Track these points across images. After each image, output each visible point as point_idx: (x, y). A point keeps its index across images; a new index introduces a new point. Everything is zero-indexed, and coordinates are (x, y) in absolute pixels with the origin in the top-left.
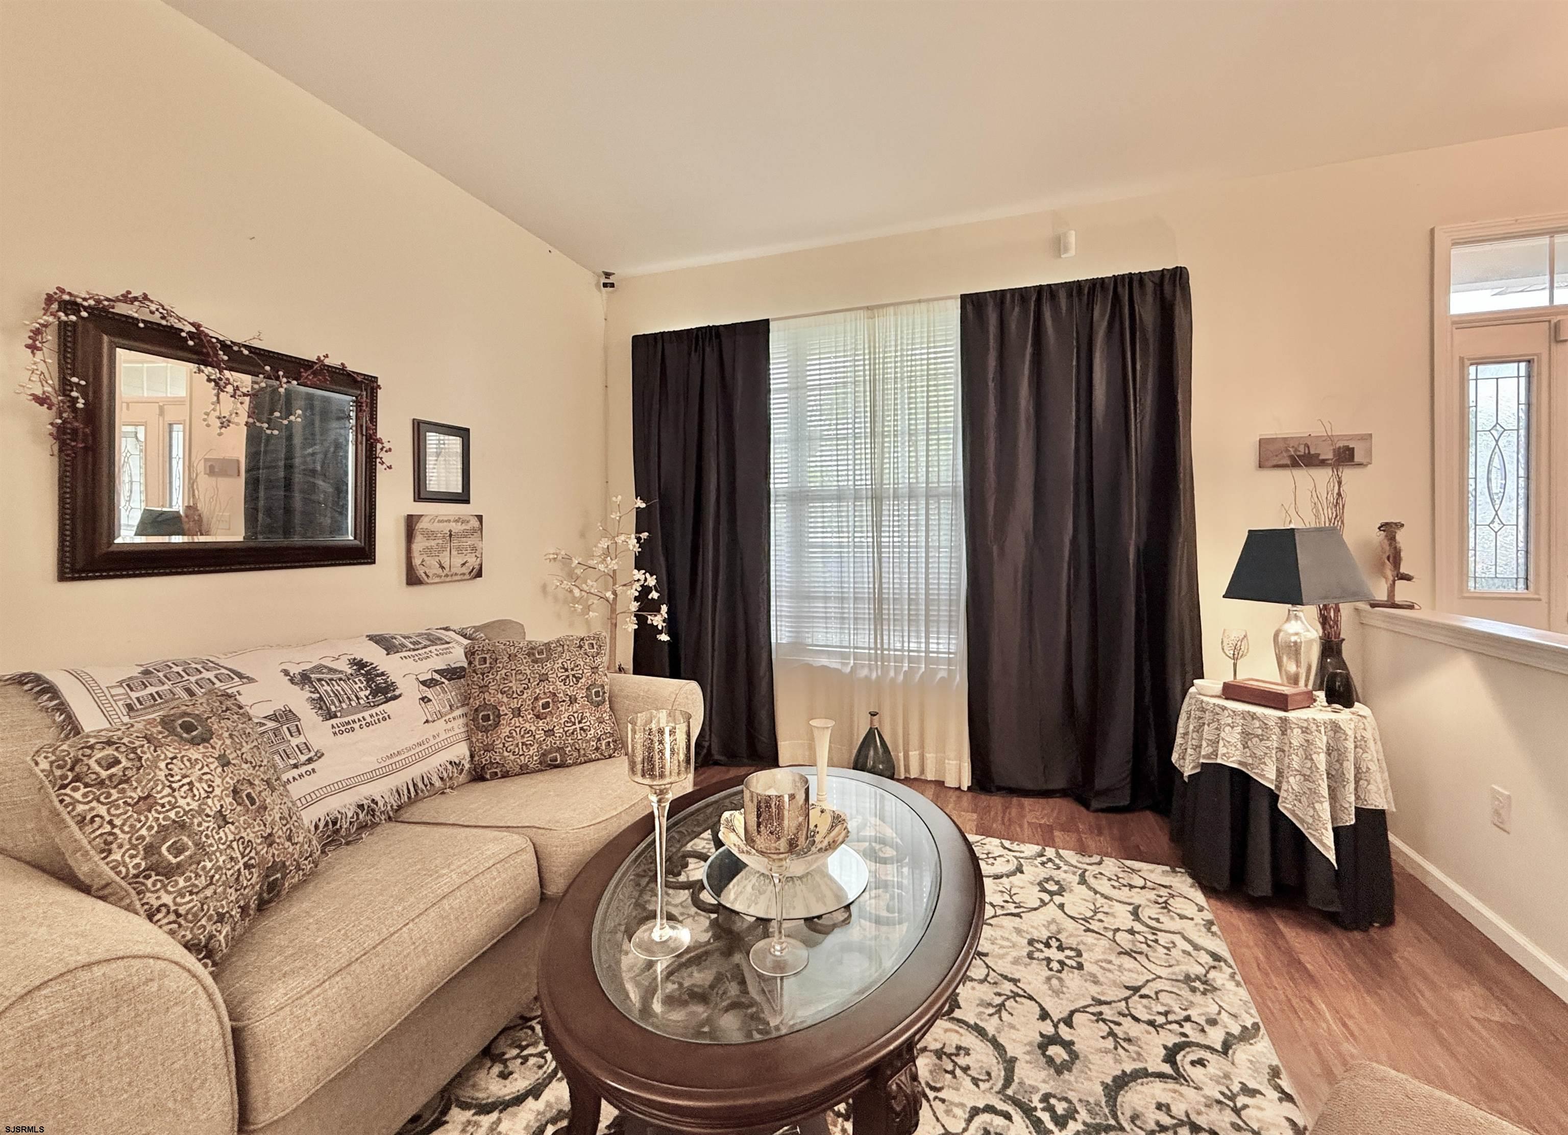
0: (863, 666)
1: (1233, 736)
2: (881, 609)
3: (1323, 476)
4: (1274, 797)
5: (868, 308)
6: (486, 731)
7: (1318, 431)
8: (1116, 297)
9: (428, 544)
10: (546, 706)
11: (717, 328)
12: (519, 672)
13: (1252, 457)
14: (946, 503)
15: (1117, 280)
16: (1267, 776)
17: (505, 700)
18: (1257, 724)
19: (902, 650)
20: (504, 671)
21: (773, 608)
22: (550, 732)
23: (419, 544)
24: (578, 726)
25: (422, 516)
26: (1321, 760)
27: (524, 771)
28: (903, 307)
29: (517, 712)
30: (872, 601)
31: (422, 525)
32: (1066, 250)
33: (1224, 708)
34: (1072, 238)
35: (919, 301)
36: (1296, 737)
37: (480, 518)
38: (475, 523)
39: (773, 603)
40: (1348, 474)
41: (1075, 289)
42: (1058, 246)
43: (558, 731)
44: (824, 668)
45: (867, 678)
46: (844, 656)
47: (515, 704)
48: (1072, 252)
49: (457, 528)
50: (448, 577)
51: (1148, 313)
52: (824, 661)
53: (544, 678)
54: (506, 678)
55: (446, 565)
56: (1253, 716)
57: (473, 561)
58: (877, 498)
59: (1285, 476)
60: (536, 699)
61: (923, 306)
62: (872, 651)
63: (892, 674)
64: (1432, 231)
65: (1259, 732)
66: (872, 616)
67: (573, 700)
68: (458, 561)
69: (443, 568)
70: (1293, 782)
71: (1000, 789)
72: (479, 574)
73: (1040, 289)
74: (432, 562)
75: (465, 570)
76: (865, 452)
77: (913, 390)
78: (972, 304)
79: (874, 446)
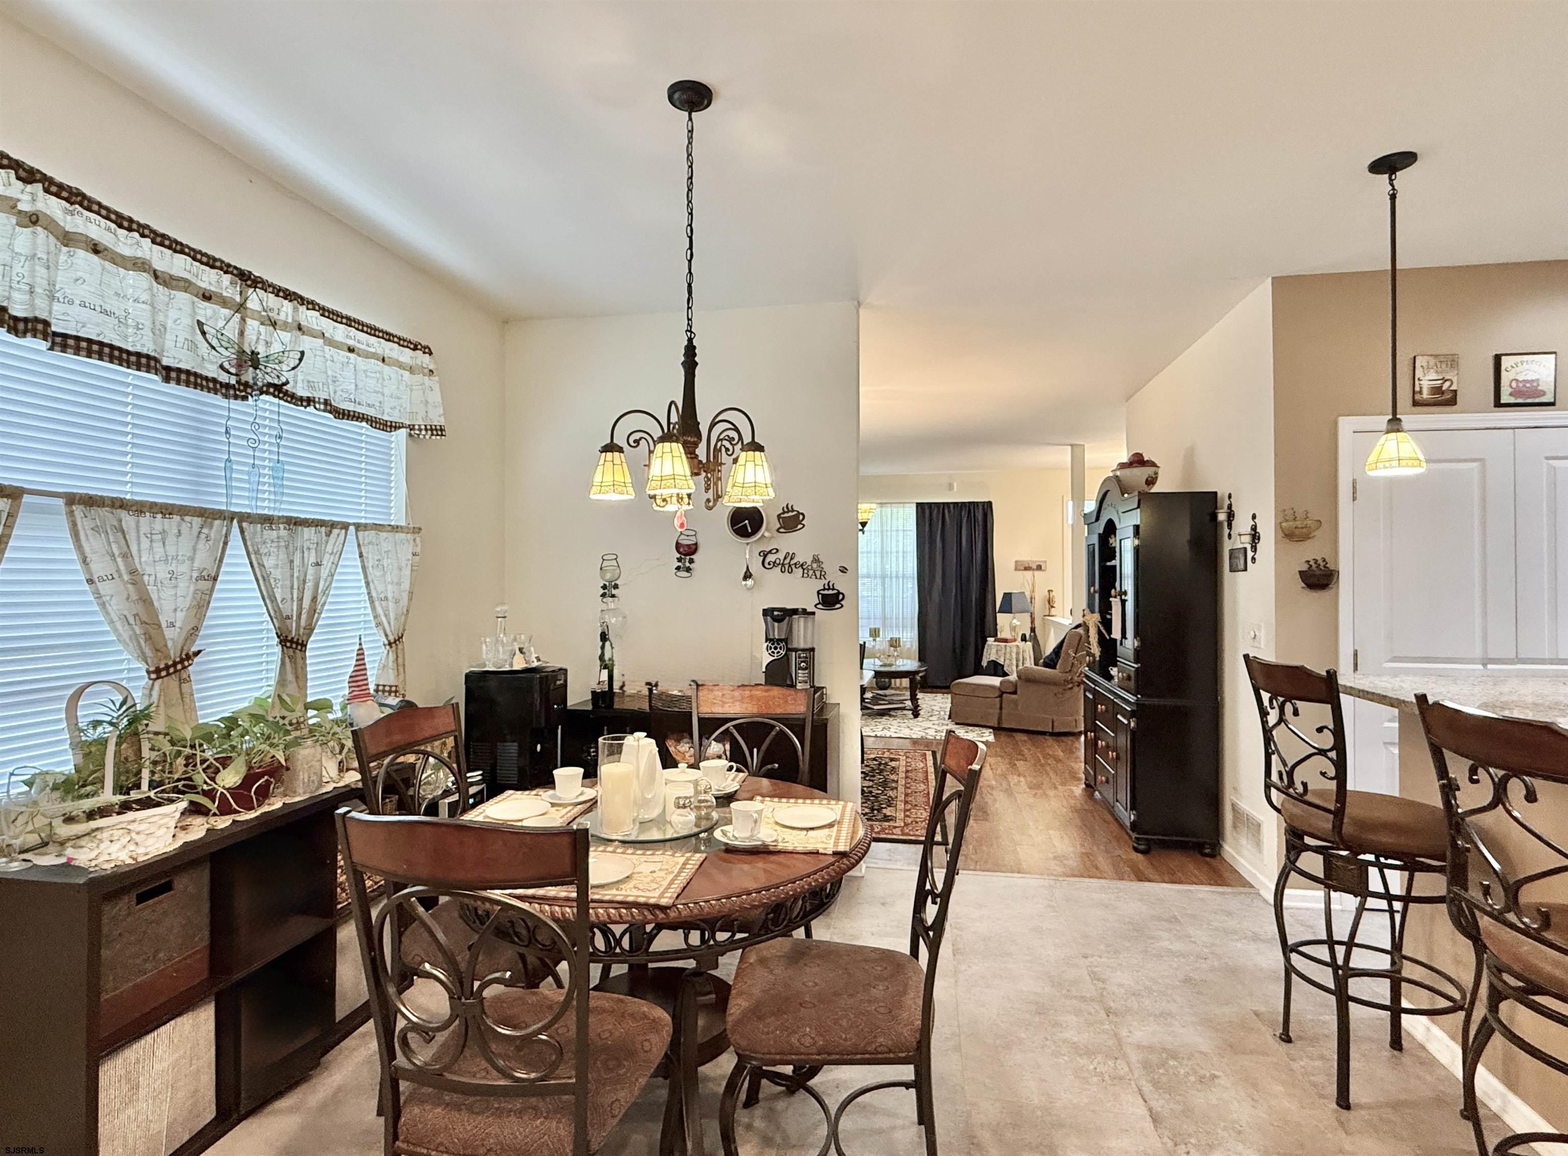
1: (994, 651)
3: (1029, 574)
4: (1003, 666)
7: (1033, 558)
8: (970, 510)
13: (1013, 566)
14: (910, 580)
15: (969, 503)
16: (1001, 661)
26: (1014, 656)
28: (893, 504)
32: (953, 489)
33: (994, 645)
34: (955, 485)
35: (901, 503)
36: (1008, 649)
40: (1037, 573)
41: (956, 504)
42: (951, 487)
48: (955, 491)
51: (980, 517)
58: (883, 577)
59: (1019, 574)
65: (1001, 650)
70: (1007, 661)
71: (929, 687)
73: (944, 503)
76: (878, 560)
77: (897, 536)
78: (920, 506)
79: (882, 557)
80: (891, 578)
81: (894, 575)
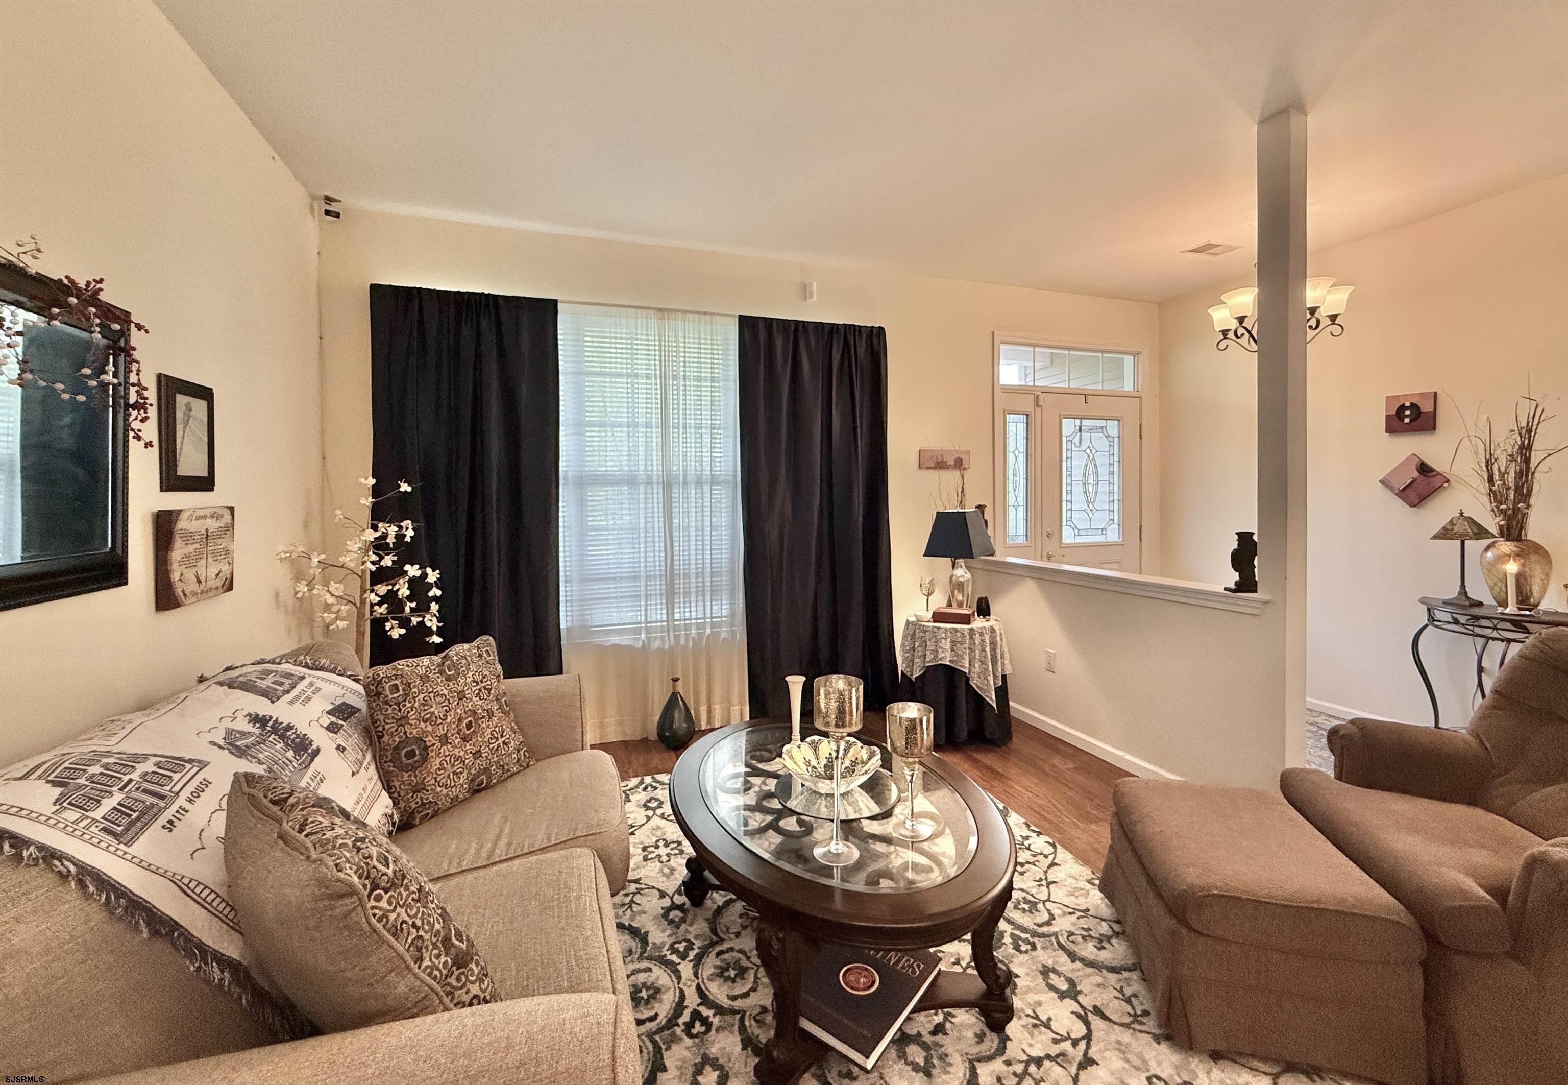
0: (655, 638)
1: (945, 645)
2: (673, 584)
3: (955, 475)
5: (660, 310)
6: (414, 768)
7: (948, 446)
8: (846, 339)
9: (185, 551)
10: (469, 726)
11: (496, 297)
12: (437, 694)
13: (916, 461)
15: (846, 328)
17: (430, 728)
18: (959, 634)
19: (704, 618)
20: (421, 696)
21: (562, 594)
22: (477, 754)
23: (178, 552)
24: (501, 741)
25: (181, 511)
27: (456, 803)
28: (688, 315)
29: (444, 740)
30: (663, 578)
31: (182, 524)
32: (811, 297)
33: (939, 628)
34: (814, 287)
35: (706, 313)
37: (232, 509)
38: (227, 517)
39: (562, 588)
40: (963, 474)
41: (820, 328)
42: (805, 291)
43: (485, 751)
44: (616, 647)
45: (660, 650)
46: (637, 631)
47: (441, 731)
48: (815, 299)
49: (212, 525)
50: (205, 593)
51: (865, 358)
52: (615, 639)
53: (461, 696)
54: (425, 703)
55: (202, 578)
56: (956, 630)
57: (225, 568)
58: (667, 485)
59: (934, 474)
60: (460, 720)
61: (708, 317)
62: (665, 624)
63: (682, 642)
64: (993, 333)
65: (960, 639)
66: (663, 592)
67: (491, 714)
68: (213, 571)
69: (199, 582)
72: (230, 588)
73: (796, 323)
74: (190, 575)
75: (219, 583)
76: (656, 440)
77: (699, 389)
78: (747, 324)
79: (664, 435)
80: (685, 483)
81: (691, 477)
